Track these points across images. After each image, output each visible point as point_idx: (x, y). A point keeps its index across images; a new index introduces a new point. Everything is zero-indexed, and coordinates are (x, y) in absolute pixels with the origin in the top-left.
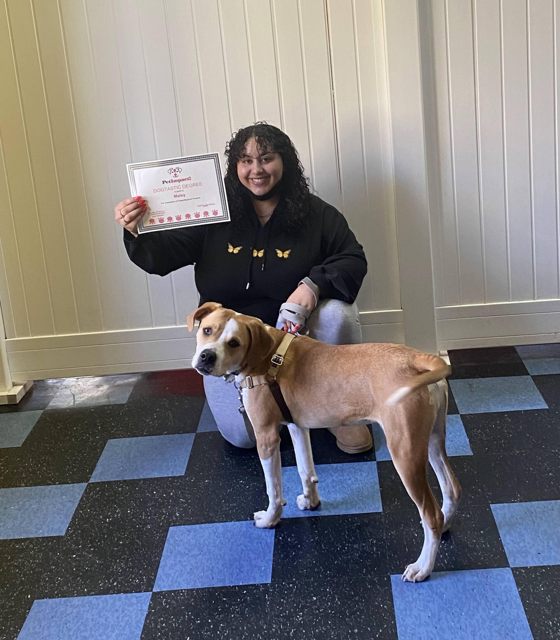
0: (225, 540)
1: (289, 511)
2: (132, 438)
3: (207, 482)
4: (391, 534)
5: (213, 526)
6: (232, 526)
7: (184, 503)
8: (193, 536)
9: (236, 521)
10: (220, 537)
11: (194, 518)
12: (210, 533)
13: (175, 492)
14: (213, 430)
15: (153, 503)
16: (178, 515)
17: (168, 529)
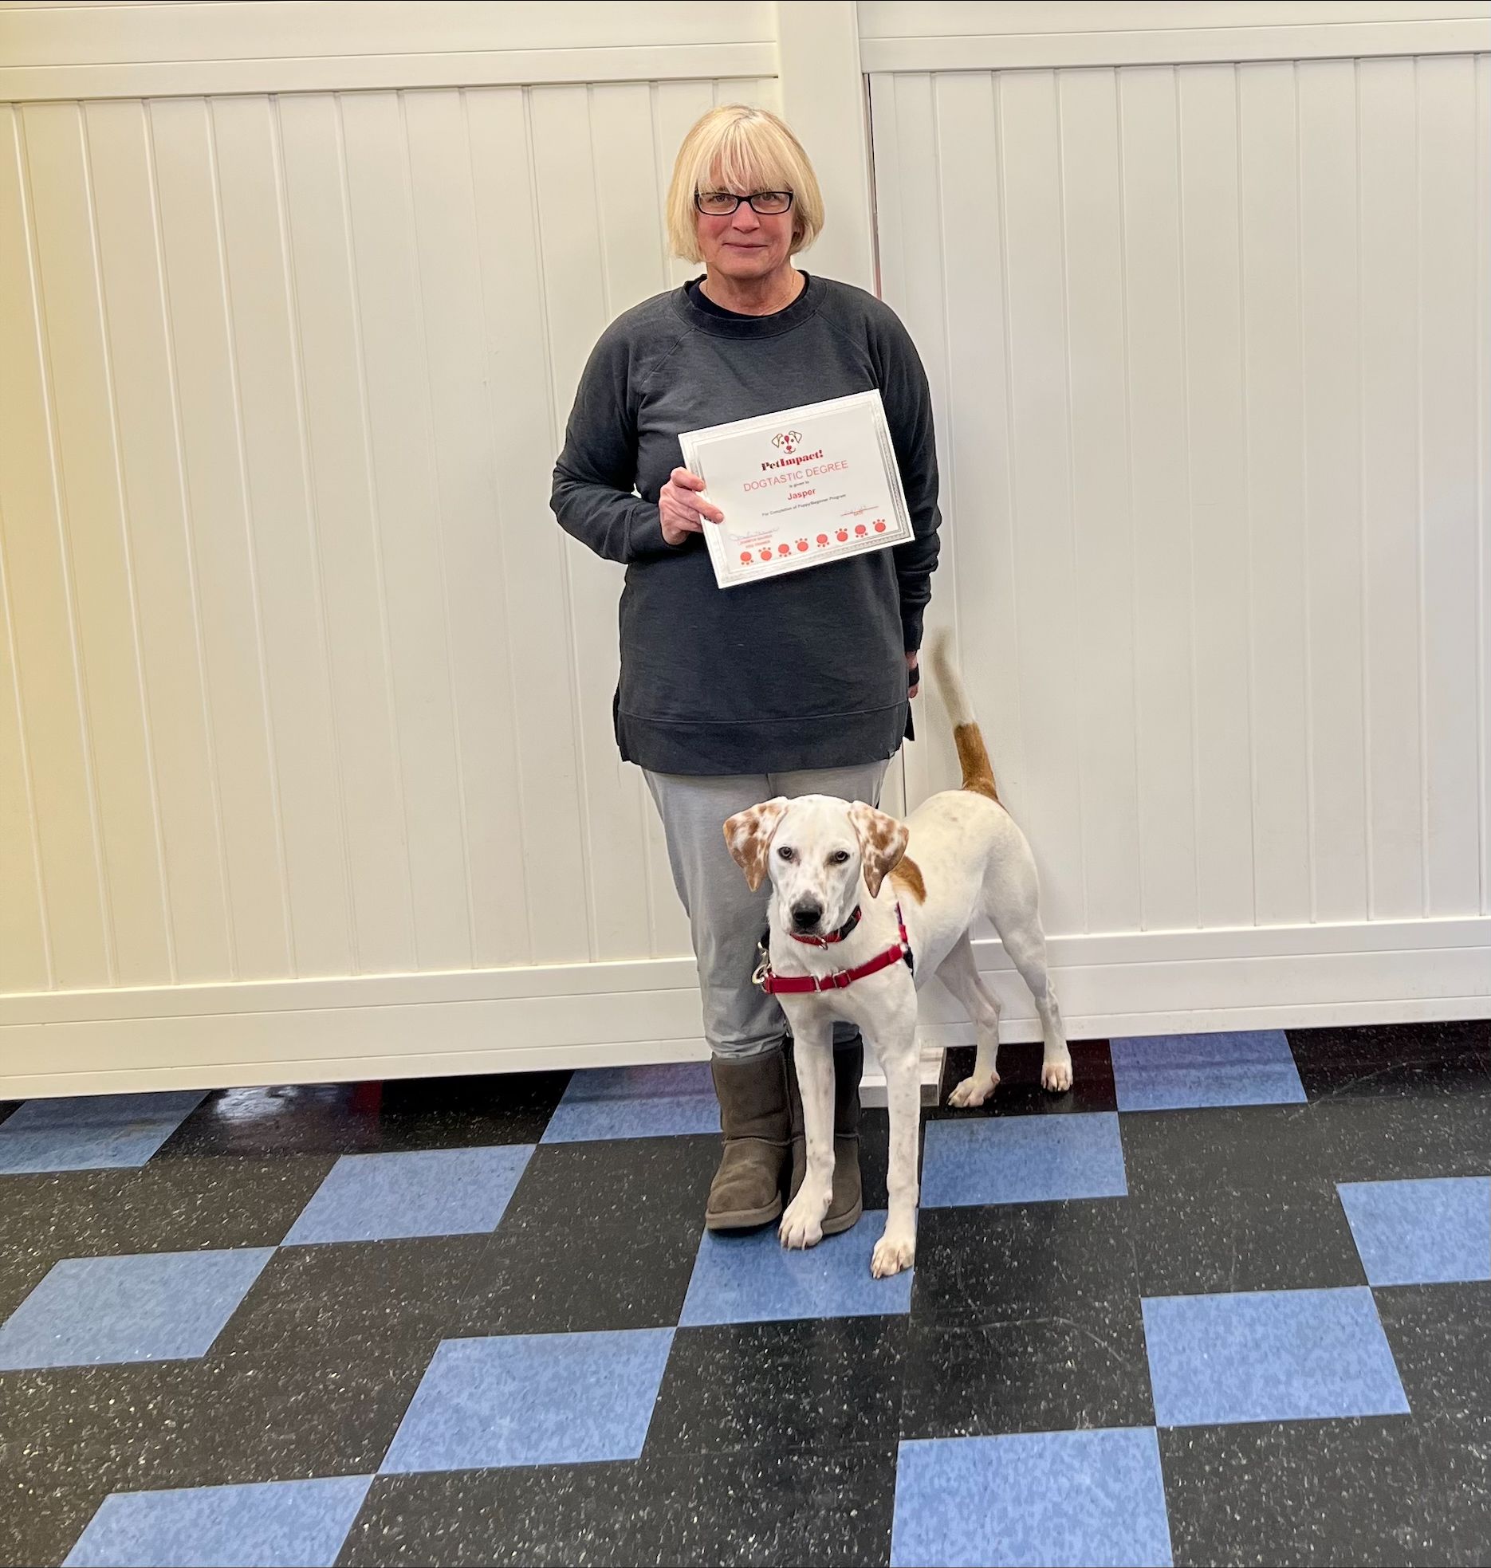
0: (227, 1532)
1: (418, 1453)
2: (117, 1257)
3: (249, 1377)
4: (638, 1517)
5: (214, 1494)
6: (261, 1493)
7: (173, 1430)
8: (157, 1518)
9: (278, 1480)
10: (219, 1523)
11: (178, 1472)
12: (200, 1512)
13: (163, 1401)
14: (323, 1241)
15: (96, 1429)
16: (142, 1462)
17: (104, 1498)
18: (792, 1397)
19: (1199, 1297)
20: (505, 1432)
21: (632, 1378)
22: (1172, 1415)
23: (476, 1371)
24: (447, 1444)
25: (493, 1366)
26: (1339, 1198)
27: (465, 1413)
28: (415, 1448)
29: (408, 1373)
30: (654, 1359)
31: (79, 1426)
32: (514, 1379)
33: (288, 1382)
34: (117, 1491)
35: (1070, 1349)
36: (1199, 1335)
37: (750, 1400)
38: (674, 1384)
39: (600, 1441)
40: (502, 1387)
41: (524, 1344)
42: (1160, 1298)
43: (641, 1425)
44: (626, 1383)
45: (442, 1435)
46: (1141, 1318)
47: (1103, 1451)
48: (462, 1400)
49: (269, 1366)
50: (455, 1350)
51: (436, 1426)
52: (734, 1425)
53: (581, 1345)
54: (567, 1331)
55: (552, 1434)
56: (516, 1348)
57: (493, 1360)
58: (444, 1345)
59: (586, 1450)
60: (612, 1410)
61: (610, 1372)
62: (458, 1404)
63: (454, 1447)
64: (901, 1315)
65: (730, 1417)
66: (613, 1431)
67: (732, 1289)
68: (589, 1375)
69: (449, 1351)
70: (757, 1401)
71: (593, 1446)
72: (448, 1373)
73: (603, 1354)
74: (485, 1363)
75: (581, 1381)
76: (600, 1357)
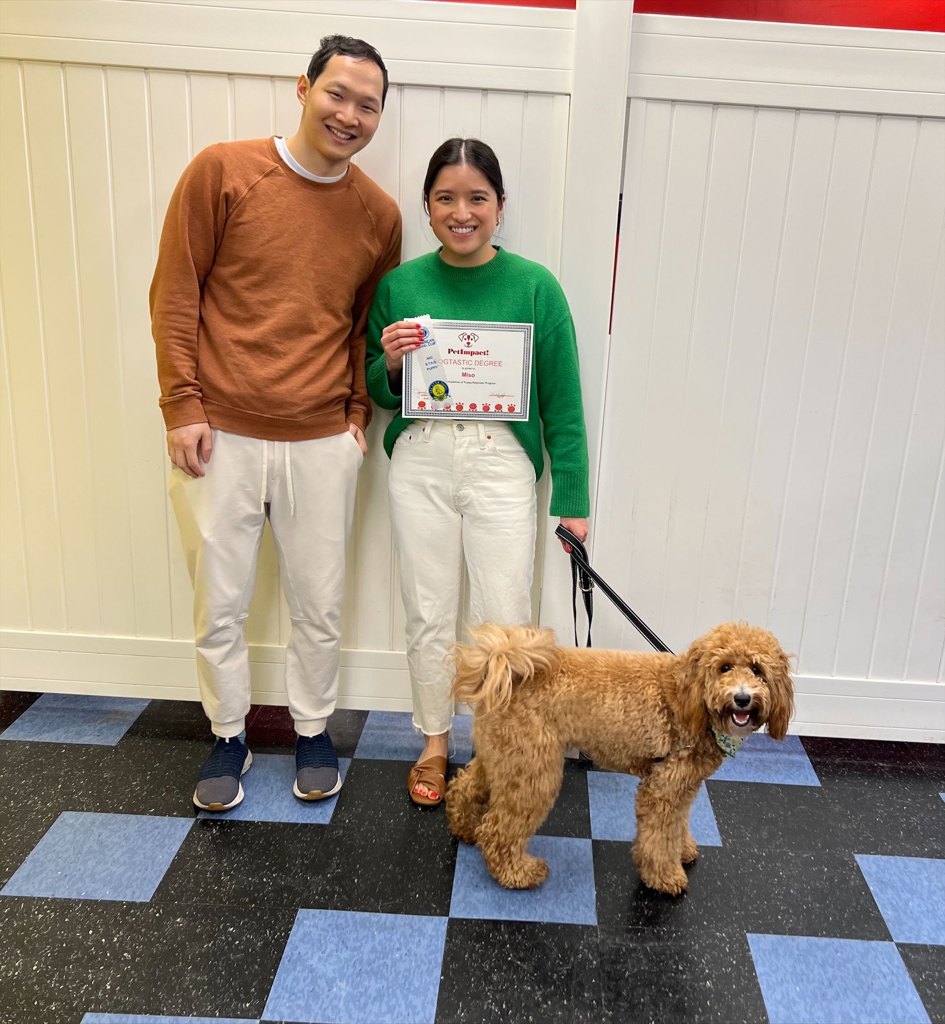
1: (287, 1005)
3: (178, 923)
7: (127, 962)
11: (131, 999)
13: (123, 937)
15: (80, 955)
16: (109, 987)
17: (83, 1017)
18: (529, 988)
19: (785, 937)
20: (344, 993)
21: (423, 957)
23: (322, 938)
24: (305, 999)
25: (333, 936)
26: (858, 865)
27: (316, 974)
28: (285, 1001)
29: (279, 934)
30: (436, 942)
31: (69, 950)
32: (347, 948)
33: (202, 931)
34: (92, 1011)
35: (707, 971)
36: (790, 970)
37: (502, 987)
38: (451, 966)
39: (406, 1010)
40: (339, 953)
41: (352, 919)
42: (759, 935)
43: (432, 1000)
44: (419, 961)
45: (302, 991)
46: (749, 950)
48: (313, 962)
49: (191, 915)
50: (308, 918)
51: (298, 984)
52: (493, 1009)
53: (388, 924)
54: (379, 912)
55: (375, 999)
56: (346, 921)
57: (332, 931)
58: (301, 913)
59: (397, 1017)
60: (411, 984)
61: (408, 951)
62: (312, 965)
63: (311, 1002)
64: (592, 926)
65: (490, 1001)
66: (414, 1003)
67: (481, 890)
68: (395, 951)
69: (304, 919)
70: (507, 989)
71: (401, 1014)
72: (304, 937)
73: (403, 934)
74: (328, 931)
75: (390, 955)
76: (401, 937)
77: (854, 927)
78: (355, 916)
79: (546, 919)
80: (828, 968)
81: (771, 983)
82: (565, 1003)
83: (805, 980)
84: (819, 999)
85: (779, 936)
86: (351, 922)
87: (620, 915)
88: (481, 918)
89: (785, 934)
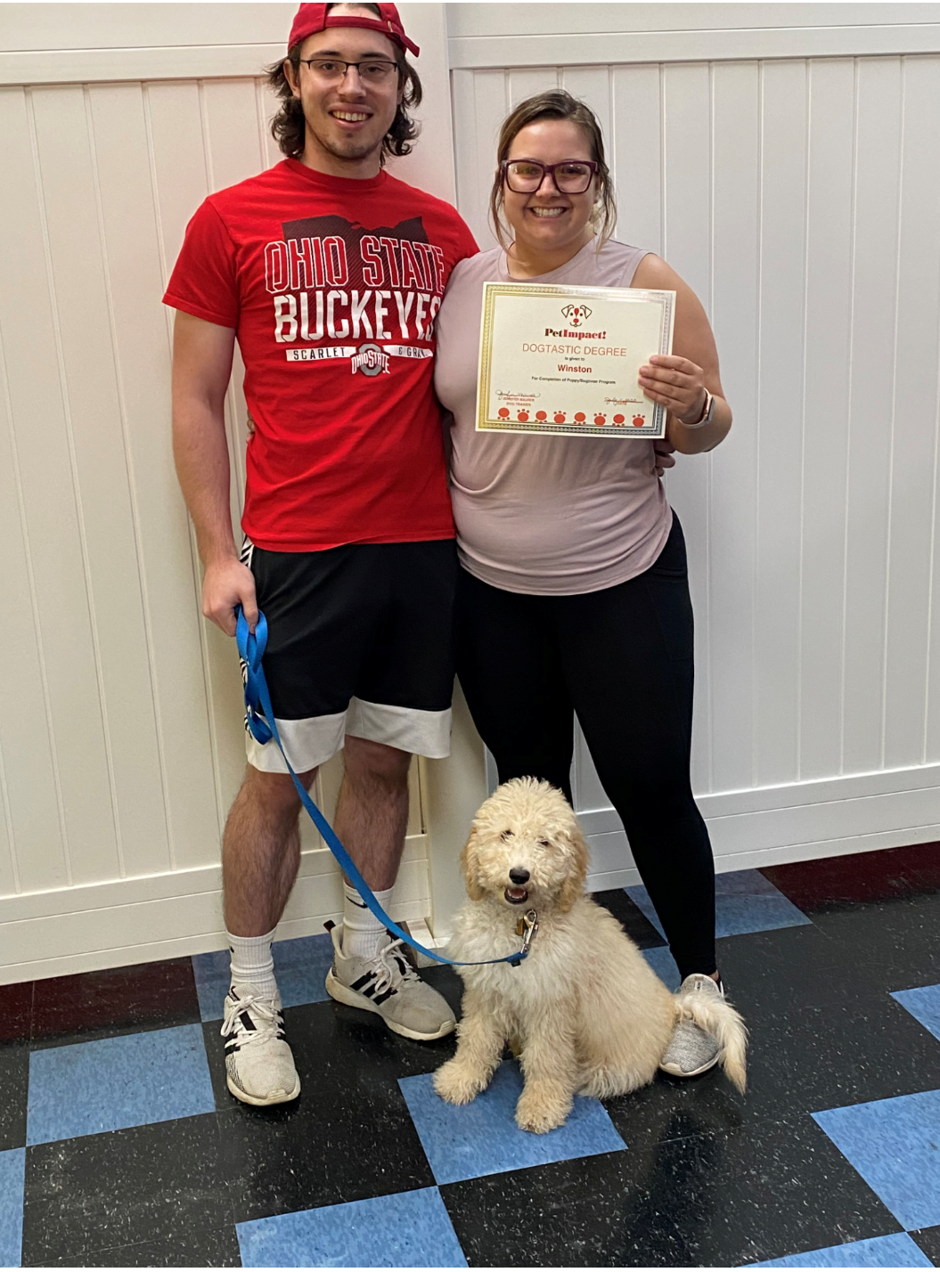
18: (584, 1243)
22: (911, 1219)
23: (286, 1251)
25: (300, 1245)
26: (899, 1004)
30: (437, 1220)
32: (326, 1255)
35: (786, 1168)
36: (881, 1142)
37: (550, 1250)
38: (472, 1242)
41: (312, 1219)
42: (825, 1112)
44: (429, 1249)
46: (823, 1132)
47: (879, 1260)
50: (254, 1231)
53: (363, 1214)
54: (344, 1202)
56: (307, 1224)
58: (241, 1228)
64: (622, 1151)
67: (461, 1144)
68: (389, 1243)
69: (249, 1234)
72: (262, 1256)
73: (389, 1220)
74: (290, 1242)
75: (387, 1251)
76: (389, 1224)
77: (929, 1076)
78: (314, 1214)
79: (562, 1159)
80: (921, 1128)
81: (864, 1162)
82: (636, 1248)
83: (903, 1150)
84: (928, 1165)
85: (849, 1107)
86: (313, 1223)
87: (649, 1130)
88: (479, 1176)
89: (855, 1104)
